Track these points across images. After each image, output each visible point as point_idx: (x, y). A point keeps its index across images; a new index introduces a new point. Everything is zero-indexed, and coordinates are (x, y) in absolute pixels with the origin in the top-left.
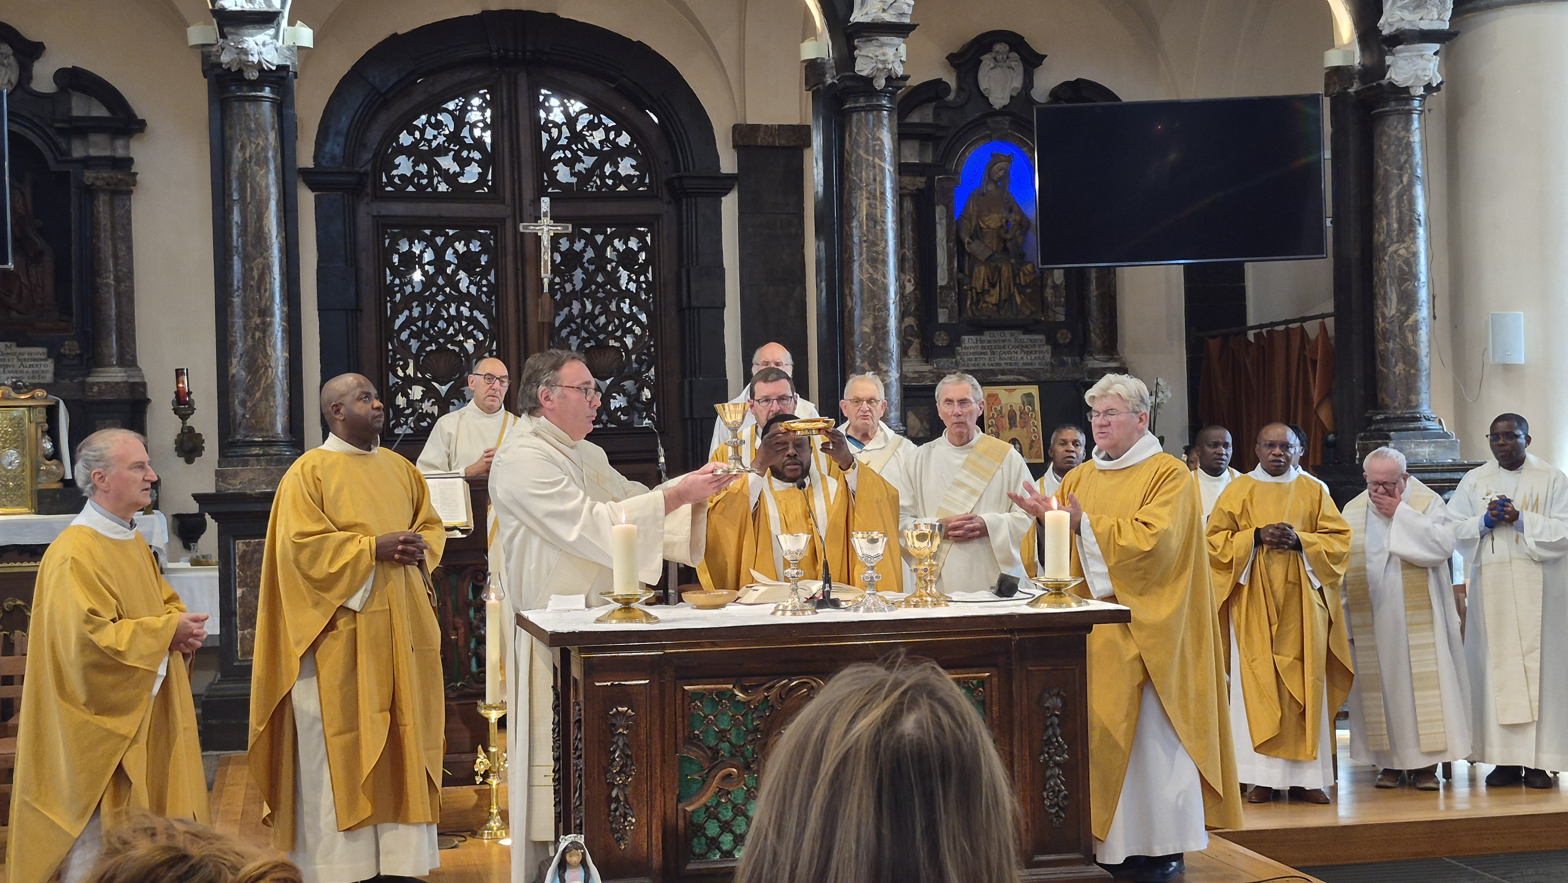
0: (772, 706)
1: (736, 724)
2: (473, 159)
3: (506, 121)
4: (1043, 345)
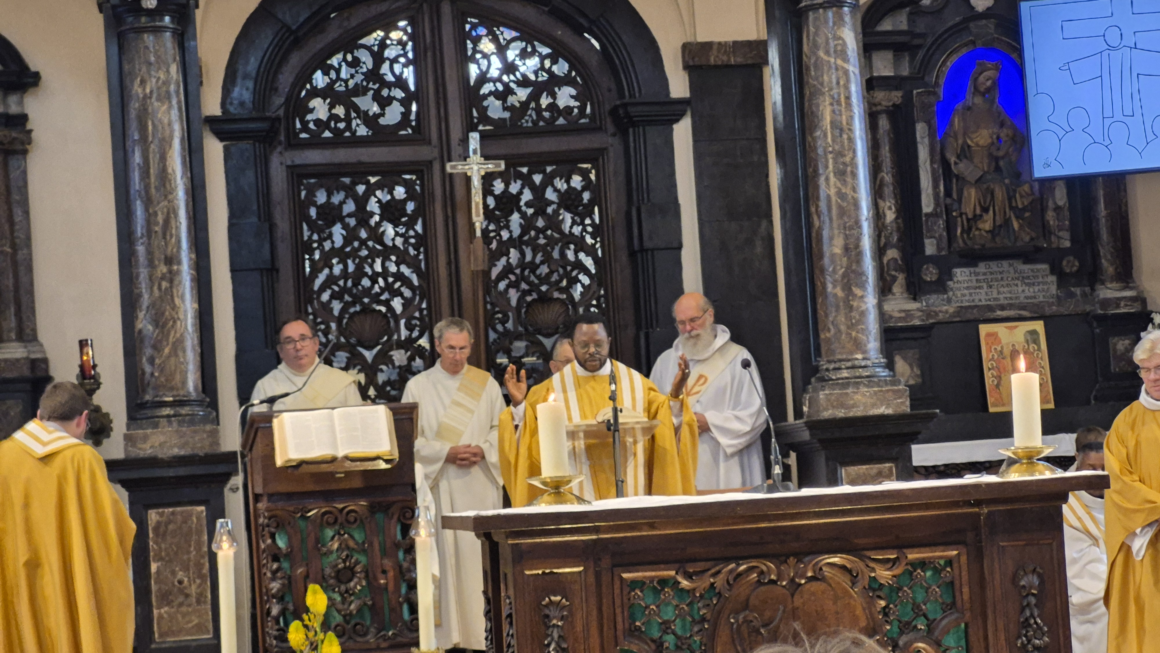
0: (719, 593)
1: (681, 616)
2: (394, 98)
3: (429, 54)
4: (1047, 276)
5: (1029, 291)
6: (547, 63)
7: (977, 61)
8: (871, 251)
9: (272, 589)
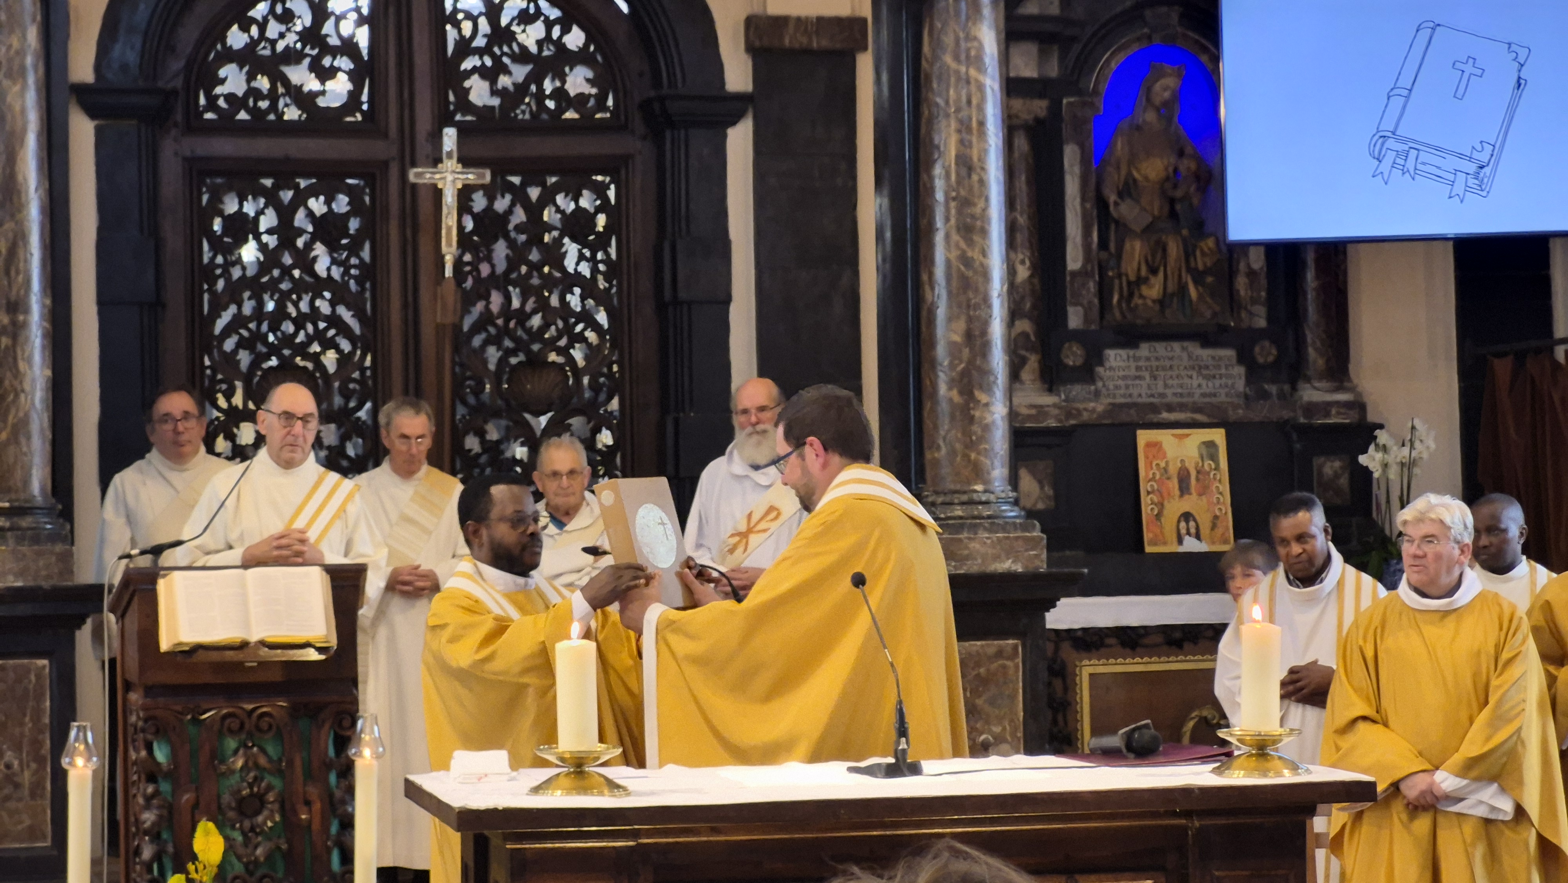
2: (339, 69)
4: (1233, 366)
5: (1208, 386)
6: (556, 32)
7: (1152, 64)
9: (144, 822)
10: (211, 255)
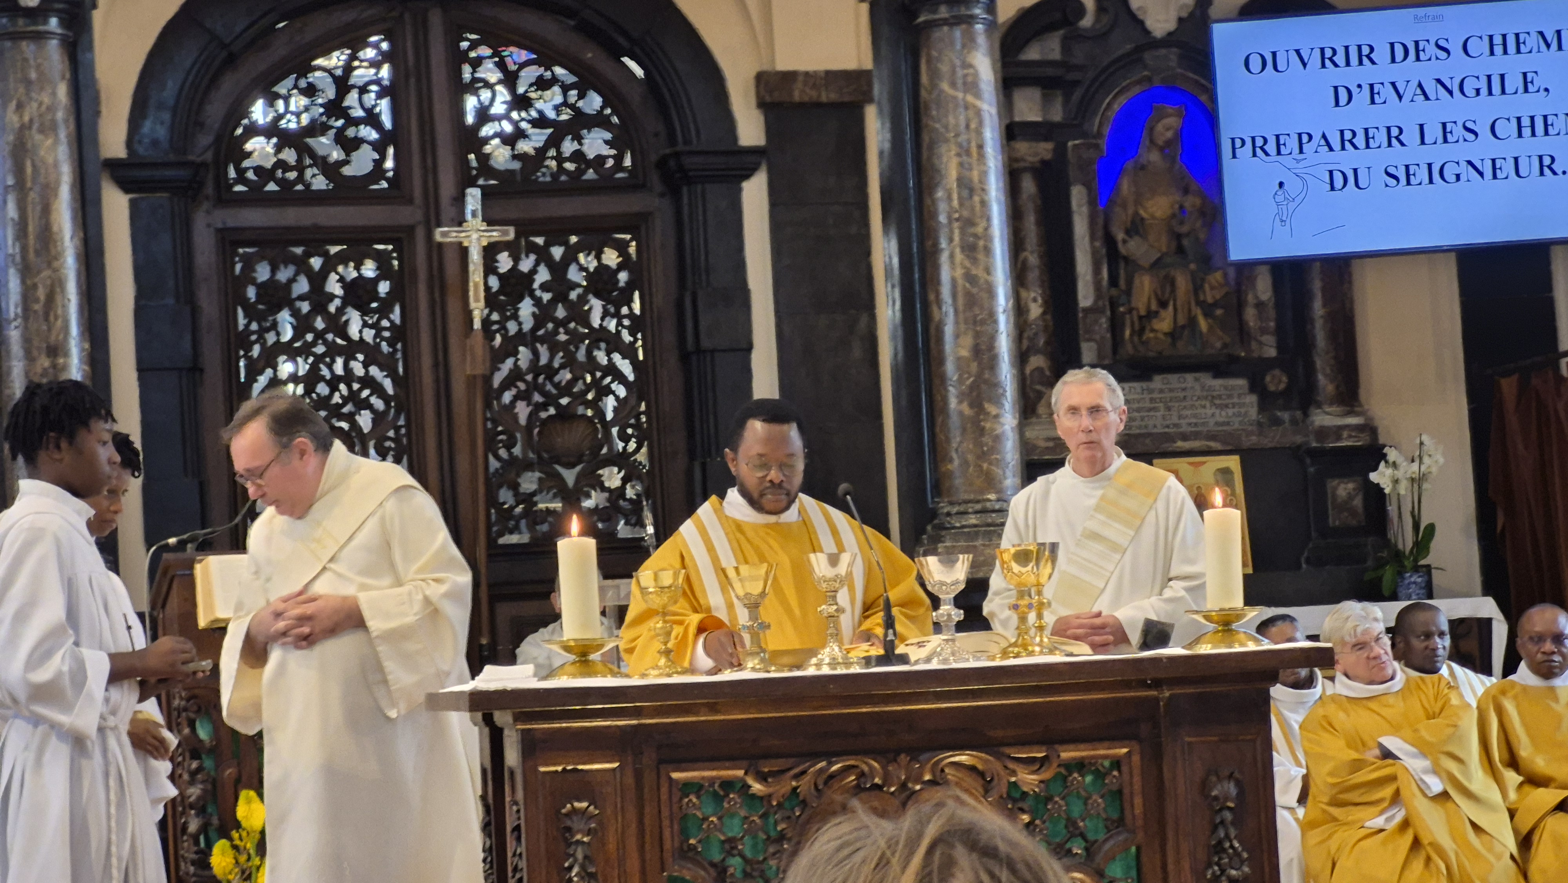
0: (804, 802)
1: (751, 832)
2: (364, 140)
3: (412, 81)
4: (1245, 394)
5: (1221, 416)
6: (572, 96)
7: (1155, 105)
8: (1009, 355)
9: (190, 797)
10: (245, 322)
